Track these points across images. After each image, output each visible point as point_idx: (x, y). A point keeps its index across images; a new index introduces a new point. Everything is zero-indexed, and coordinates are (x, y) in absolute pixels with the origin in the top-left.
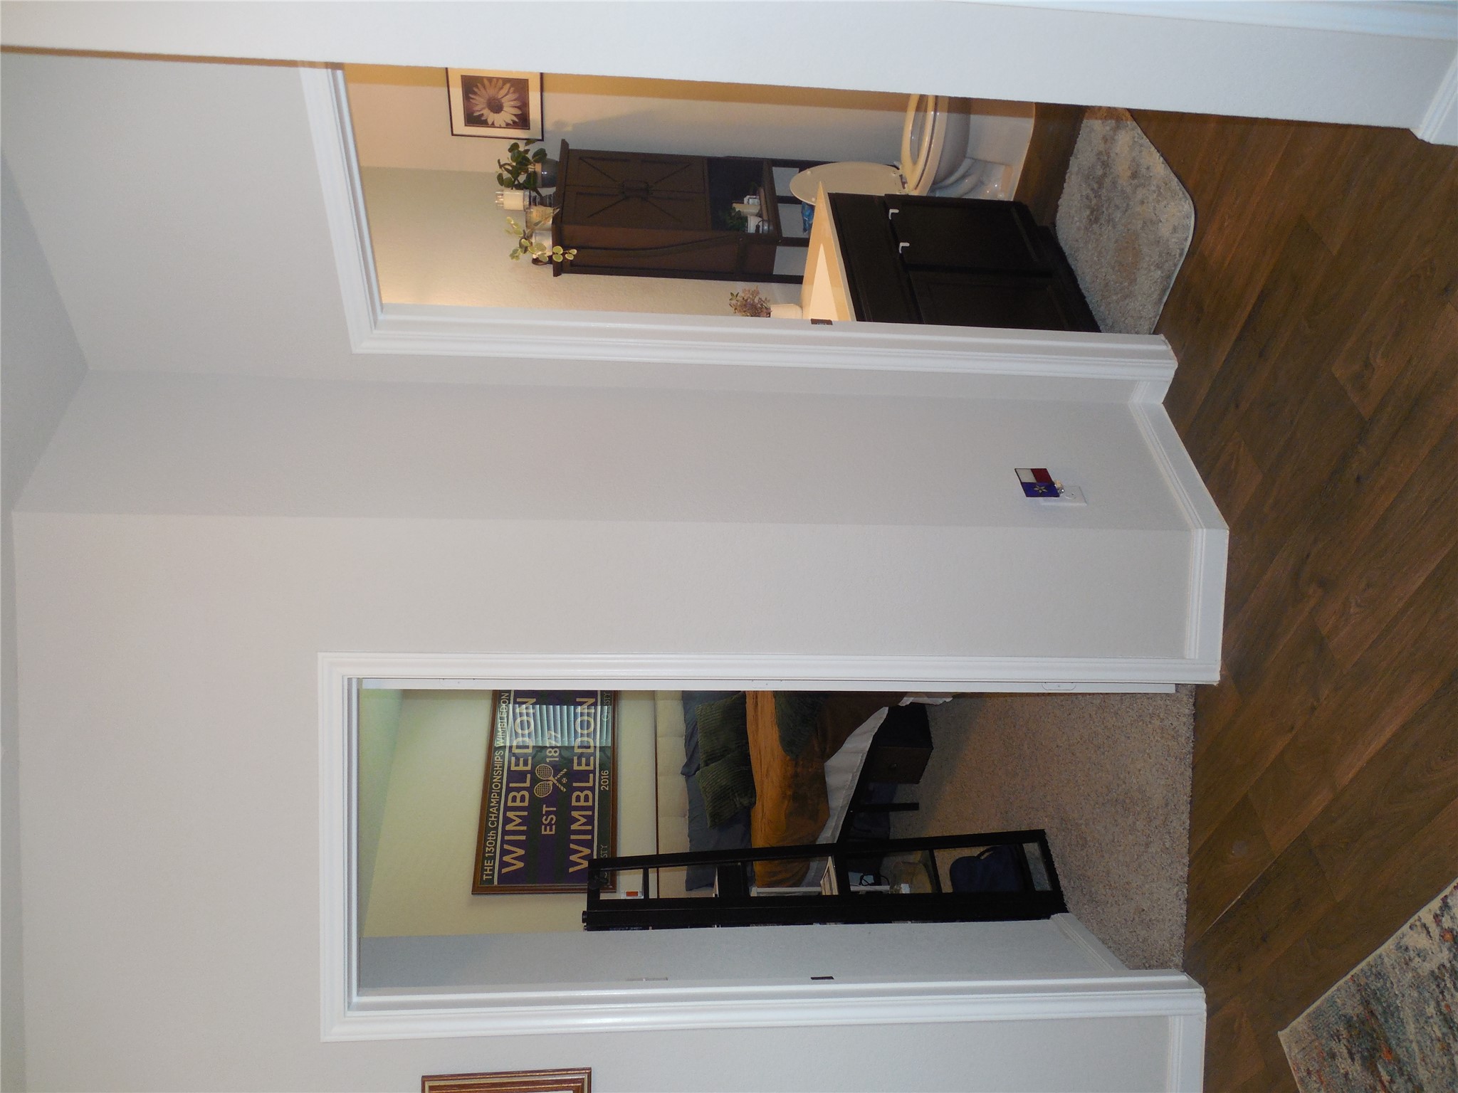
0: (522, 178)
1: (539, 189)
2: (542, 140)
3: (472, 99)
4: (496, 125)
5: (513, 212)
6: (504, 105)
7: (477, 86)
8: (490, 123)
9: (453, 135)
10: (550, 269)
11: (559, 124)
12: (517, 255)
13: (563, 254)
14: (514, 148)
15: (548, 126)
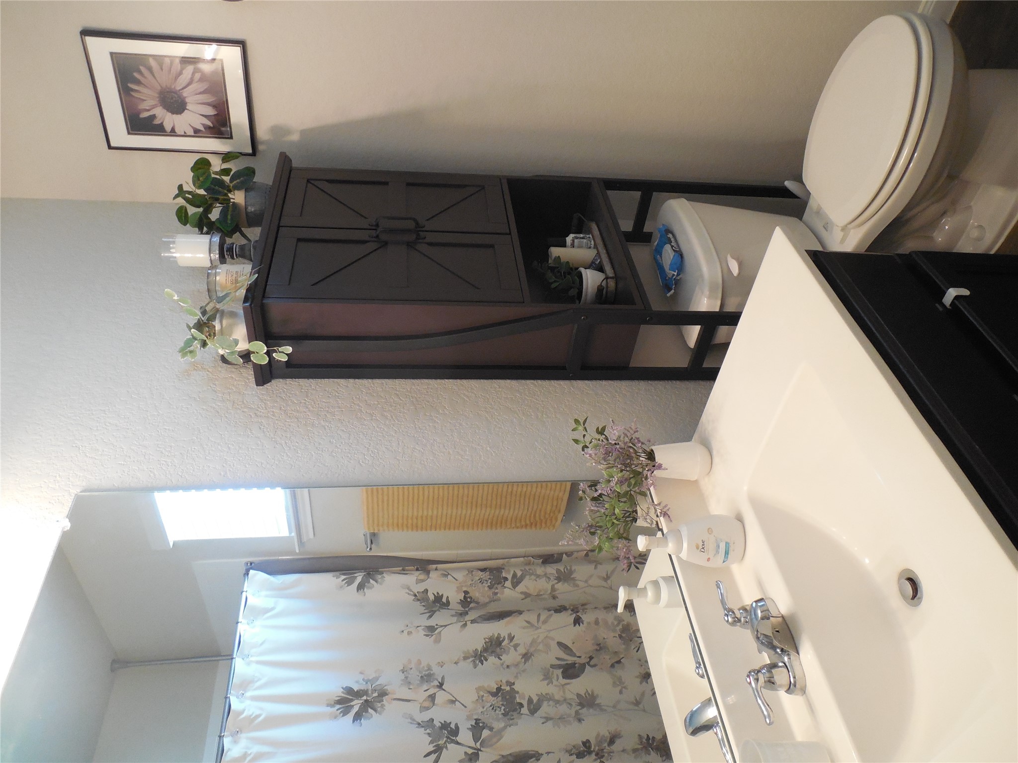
0: (215, 215)
1: (243, 229)
2: (254, 153)
3: (133, 90)
4: (178, 131)
5: (193, 271)
6: (187, 100)
7: (140, 72)
8: (168, 128)
9: (110, 147)
10: (249, 374)
11: (279, 131)
12: (191, 348)
13: (268, 353)
14: (201, 166)
15: (262, 133)
